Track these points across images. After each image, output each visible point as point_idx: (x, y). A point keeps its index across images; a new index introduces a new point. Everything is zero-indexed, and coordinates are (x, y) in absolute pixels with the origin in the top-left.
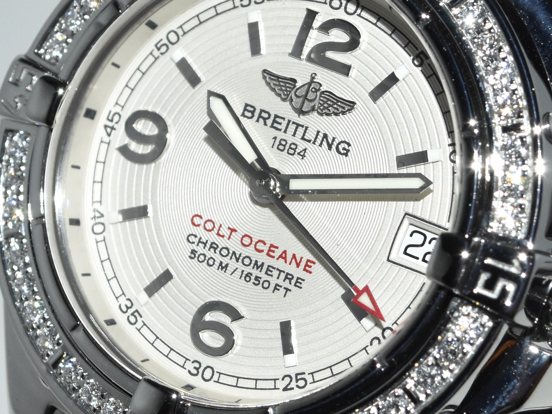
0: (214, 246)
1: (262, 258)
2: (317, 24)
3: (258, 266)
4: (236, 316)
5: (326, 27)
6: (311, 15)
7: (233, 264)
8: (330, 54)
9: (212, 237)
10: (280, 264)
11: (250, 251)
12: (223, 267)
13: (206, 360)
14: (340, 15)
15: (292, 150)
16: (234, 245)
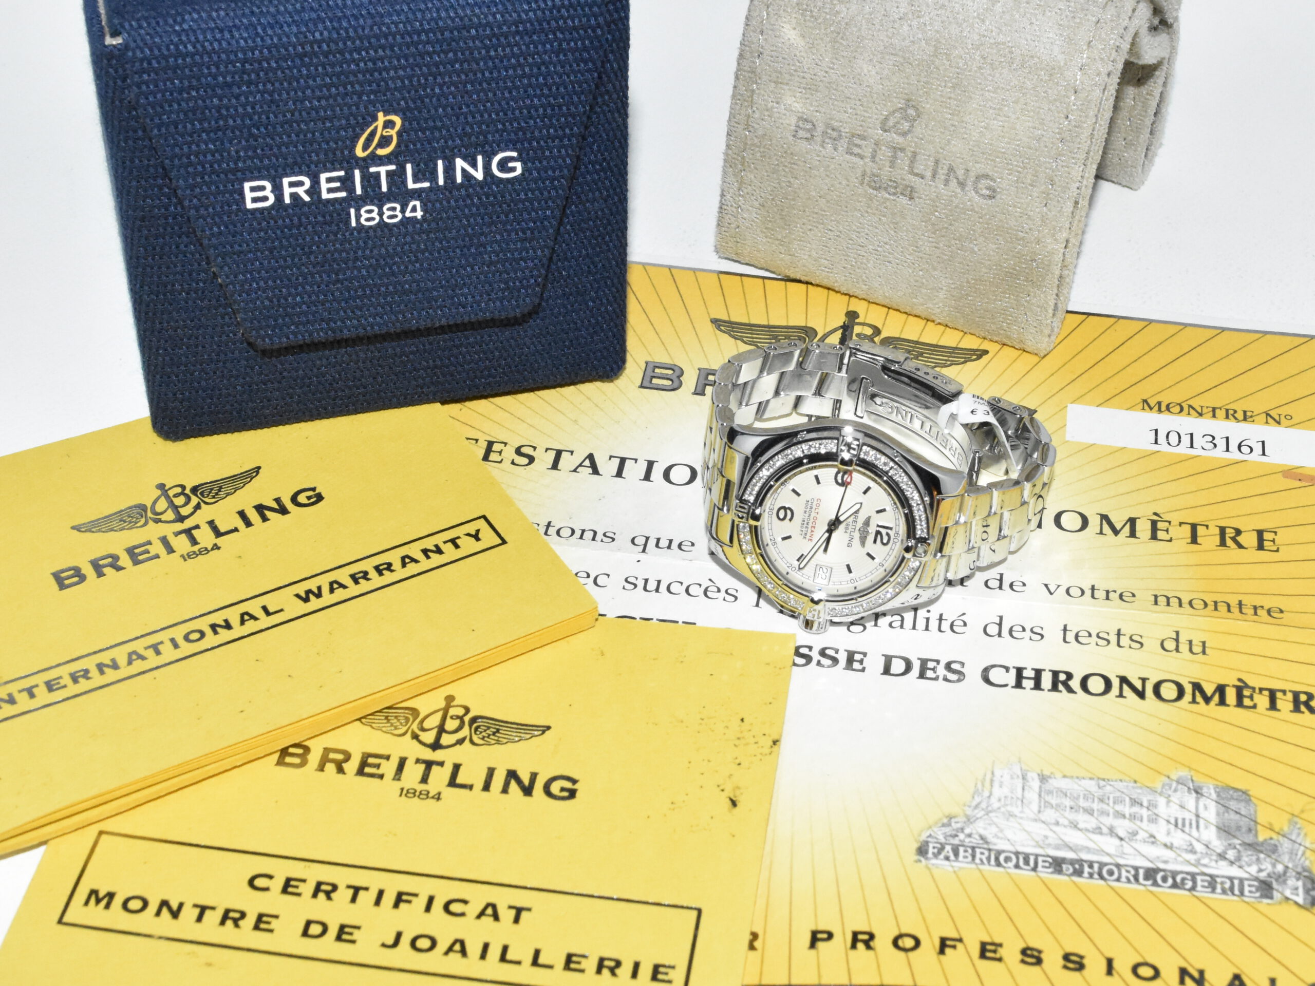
0: (811, 508)
1: (810, 524)
2: (889, 531)
3: (808, 524)
4: (791, 520)
5: (888, 534)
6: (891, 529)
7: (807, 515)
8: (879, 537)
9: (814, 507)
10: (809, 530)
11: (812, 520)
12: (805, 512)
13: (775, 512)
14: (892, 537)
15: (847, 528)
16: (813, 515)
